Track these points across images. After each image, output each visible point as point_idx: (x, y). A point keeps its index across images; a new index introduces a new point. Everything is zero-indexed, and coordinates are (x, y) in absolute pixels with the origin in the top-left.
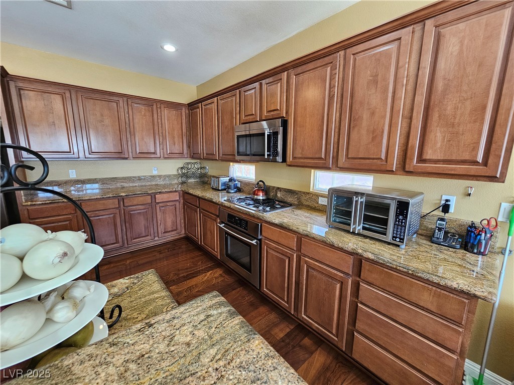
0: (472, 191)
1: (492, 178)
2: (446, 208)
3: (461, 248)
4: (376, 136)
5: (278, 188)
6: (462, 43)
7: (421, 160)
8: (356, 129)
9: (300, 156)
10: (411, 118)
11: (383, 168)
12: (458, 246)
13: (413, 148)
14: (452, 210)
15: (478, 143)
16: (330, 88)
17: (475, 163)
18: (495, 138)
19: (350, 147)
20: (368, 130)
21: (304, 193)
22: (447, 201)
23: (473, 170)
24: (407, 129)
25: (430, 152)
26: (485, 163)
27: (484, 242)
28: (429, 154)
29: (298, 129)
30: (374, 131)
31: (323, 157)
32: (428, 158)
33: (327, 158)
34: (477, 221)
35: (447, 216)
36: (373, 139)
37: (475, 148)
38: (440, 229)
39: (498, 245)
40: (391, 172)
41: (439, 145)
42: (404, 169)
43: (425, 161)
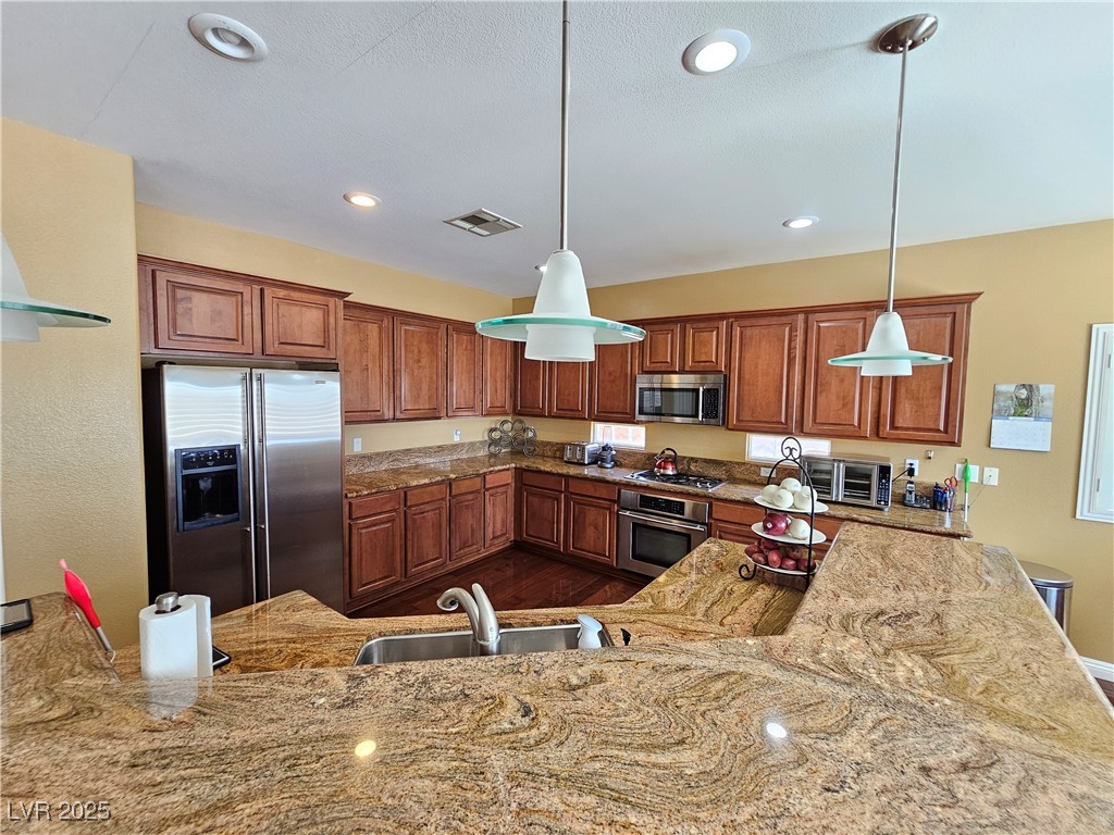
0: (931, 455)
1: (952, 444)
2: (911, 472)
3: (931, 508)
4: (847, 403)
5: (692, 459)
6: (918, 334)
7: (893, 427)
8: (824, 394)
9: (750, 419)
10: (880, 389)
11: (857, 434)
12: (928, 506)
13: (885, 416)
14: (916, 473)
15: (939, 415)
16: (789, 349)
17: (939, 431)
18: (951, 412)
19: (818, 412)
20: (838, 397)
21: (737, 463)
22: (911, 464)
23: (938, 436)
24: (877, 399)
25: (901, 420)
26: (946, 431)
27: (949, 499)
28: (900, 423)
29: (746, 387)
30: (844, 398)
31: (783, 421)
32: (900, 425)
33: (789, 422)
34: (941, 483)
35: (913, 479)
36: (844, 405)
37: (937, 419)
38: (910, 492)
39: (958, 503)
40: (865, 438)
41: (908, 414)
42: (877, 434)
43: (897, 428)
